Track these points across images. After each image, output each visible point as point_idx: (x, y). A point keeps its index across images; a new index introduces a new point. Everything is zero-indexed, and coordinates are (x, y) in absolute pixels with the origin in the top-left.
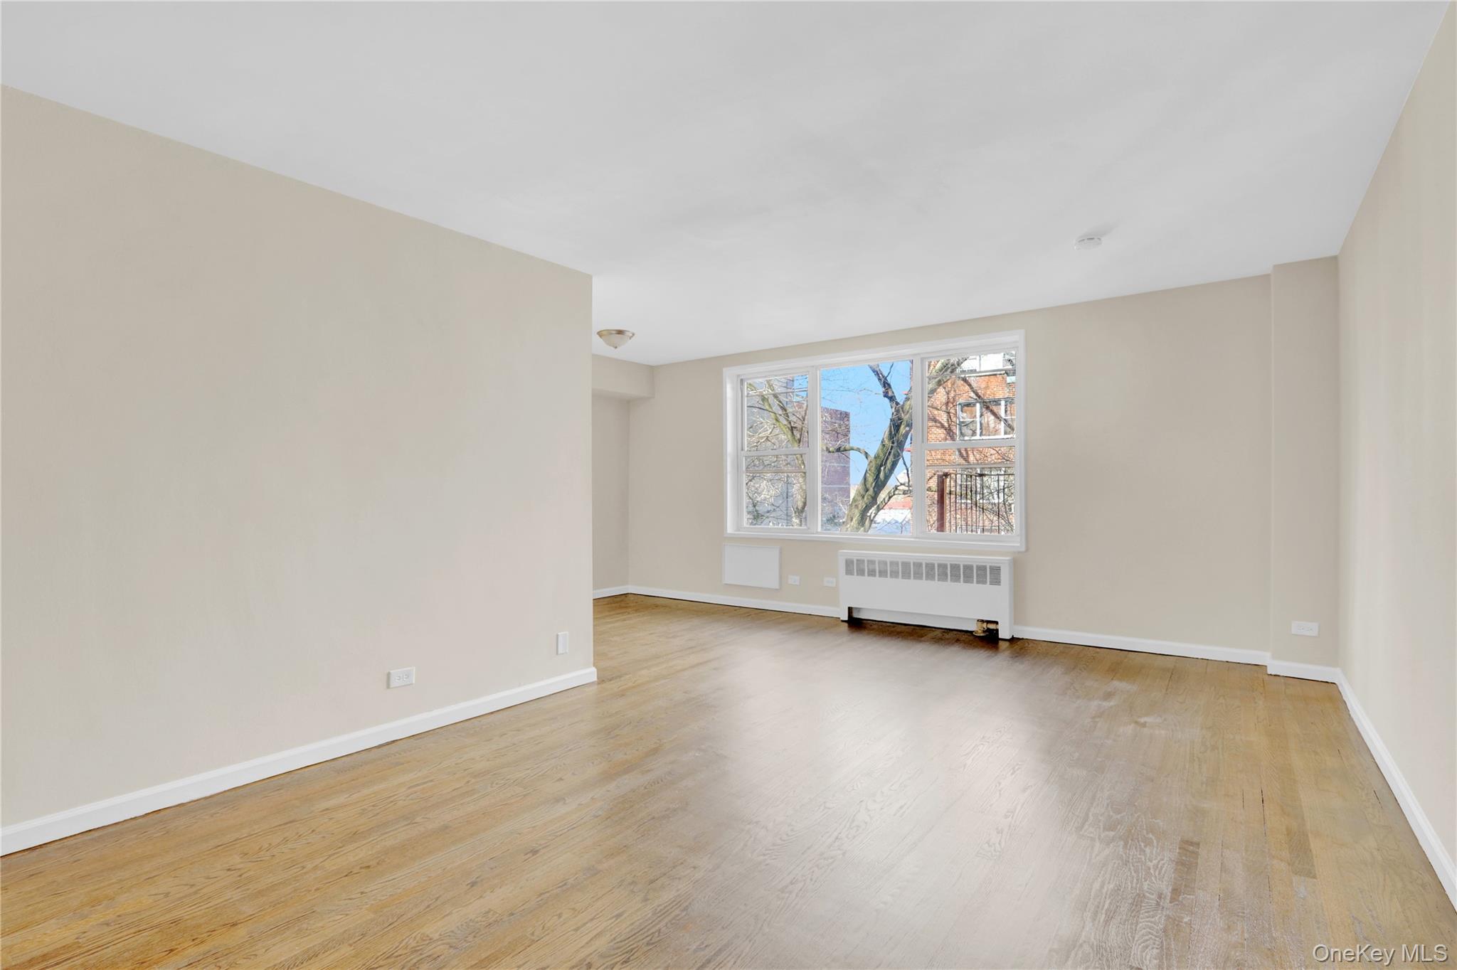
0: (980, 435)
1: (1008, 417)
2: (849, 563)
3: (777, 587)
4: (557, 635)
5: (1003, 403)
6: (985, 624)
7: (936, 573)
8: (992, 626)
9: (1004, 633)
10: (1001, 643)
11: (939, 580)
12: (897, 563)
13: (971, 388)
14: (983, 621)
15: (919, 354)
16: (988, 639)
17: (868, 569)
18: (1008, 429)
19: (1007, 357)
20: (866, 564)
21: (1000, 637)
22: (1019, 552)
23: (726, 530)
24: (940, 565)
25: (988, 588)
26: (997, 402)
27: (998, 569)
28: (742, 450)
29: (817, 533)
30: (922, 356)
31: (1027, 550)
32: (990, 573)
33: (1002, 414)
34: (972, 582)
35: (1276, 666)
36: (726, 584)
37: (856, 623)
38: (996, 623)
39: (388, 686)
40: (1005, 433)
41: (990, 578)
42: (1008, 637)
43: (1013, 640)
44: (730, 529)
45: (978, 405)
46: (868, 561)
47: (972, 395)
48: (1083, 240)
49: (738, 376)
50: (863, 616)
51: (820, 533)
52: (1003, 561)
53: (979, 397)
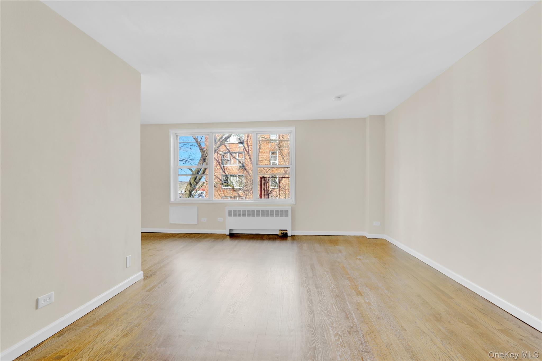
0: (230, 164)
1: (239, 159)
2: (230, 212)
3: (197, 223)
4: (126, 258)
5: (237, 153)
6: (282, 231)
7: (265, 214)
8: (285, 232)
9: (289, 234)
10: (288, 237)
11: (261, 216)
12: (250, 211)
13: (227, 148)
14: (281, 230)
15: (255, 132)
16: (284, 236)
17: (238, 214)
18: (239, 163)
19: (239, 138)
20: (237, 212)
21: (288, 235)
22: (293, 205)
23: (171, 200)
24: (266, 211)
25: (284, 218)
26: (235, 153)
27: (288, 211)
28: (177, 165)
29: (213, 200)
30: (257, 132)
31: (296, 204)
32: (285, 213)
33: (237, 157)
34: (278, 216)
35: (369, 236)
36: (170, 224)
37: (233, 236)
38: (286, 230)
39: (37, 308)
40: (238, 164)
41: (285, 214)
42: (291, 235)
43: (293, 236)
44: (172, 200)
45: (229, 154)
46: (238, 211)
47: (227, 150)
48: (337, 98)
49: (176, 133)
50: (234, 232)
51: (214, 200)
52: (288, 208)
53: (229, 151)
